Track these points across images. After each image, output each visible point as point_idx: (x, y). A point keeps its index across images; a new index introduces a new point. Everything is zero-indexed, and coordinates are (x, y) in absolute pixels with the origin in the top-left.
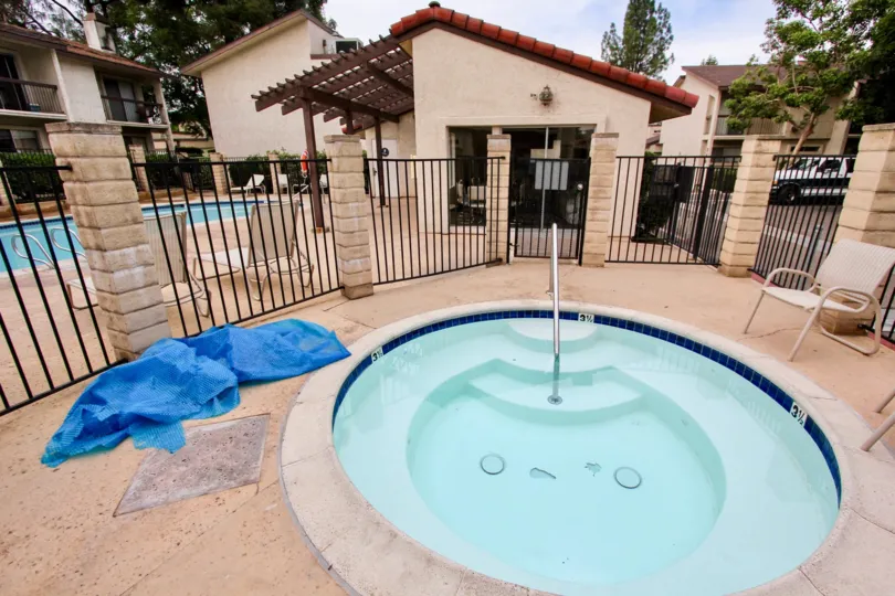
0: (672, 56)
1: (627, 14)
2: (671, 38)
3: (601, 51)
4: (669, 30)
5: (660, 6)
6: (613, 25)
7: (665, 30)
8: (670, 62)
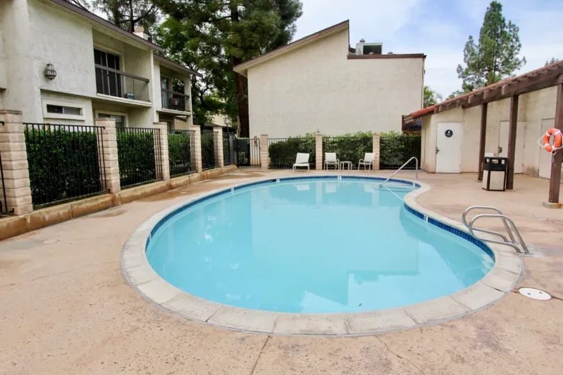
0: (524, 59)
1: (482, 29)
2: (520, 46)
3: (464, 57)
4: (517, 40)
5: (510, 23)
6: (471, 37)
7: (514, 40)
8: (522, 64)
